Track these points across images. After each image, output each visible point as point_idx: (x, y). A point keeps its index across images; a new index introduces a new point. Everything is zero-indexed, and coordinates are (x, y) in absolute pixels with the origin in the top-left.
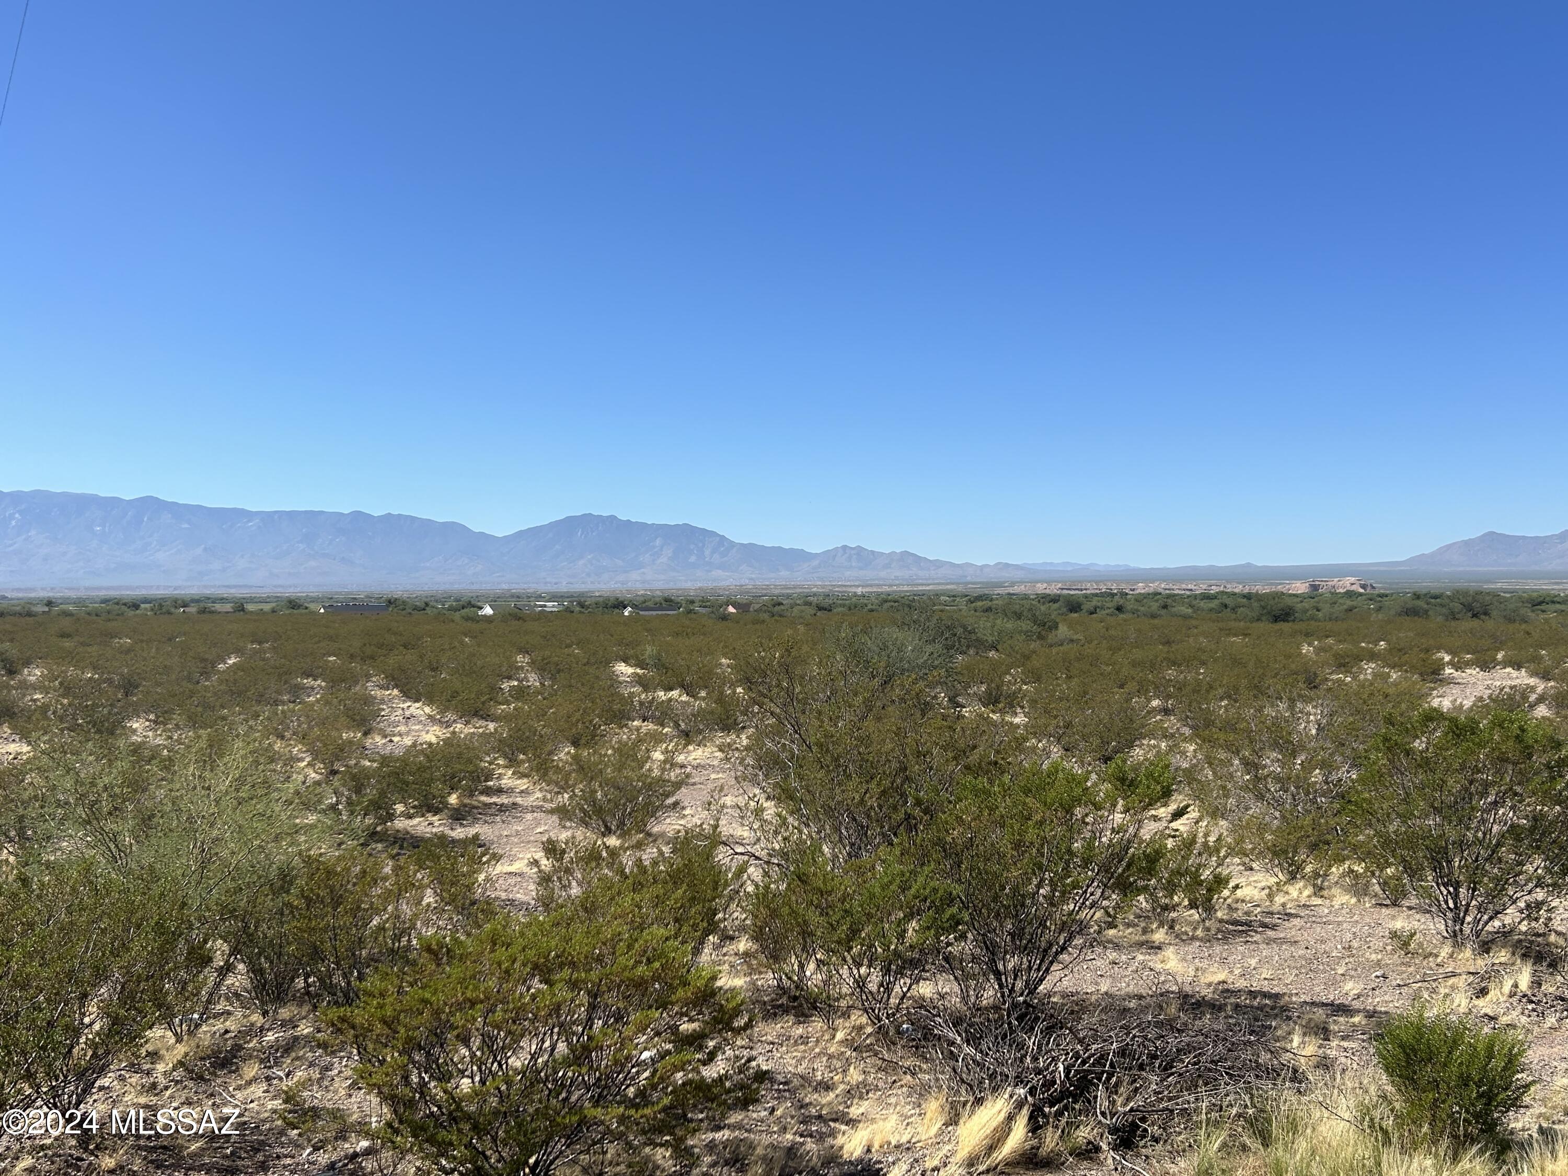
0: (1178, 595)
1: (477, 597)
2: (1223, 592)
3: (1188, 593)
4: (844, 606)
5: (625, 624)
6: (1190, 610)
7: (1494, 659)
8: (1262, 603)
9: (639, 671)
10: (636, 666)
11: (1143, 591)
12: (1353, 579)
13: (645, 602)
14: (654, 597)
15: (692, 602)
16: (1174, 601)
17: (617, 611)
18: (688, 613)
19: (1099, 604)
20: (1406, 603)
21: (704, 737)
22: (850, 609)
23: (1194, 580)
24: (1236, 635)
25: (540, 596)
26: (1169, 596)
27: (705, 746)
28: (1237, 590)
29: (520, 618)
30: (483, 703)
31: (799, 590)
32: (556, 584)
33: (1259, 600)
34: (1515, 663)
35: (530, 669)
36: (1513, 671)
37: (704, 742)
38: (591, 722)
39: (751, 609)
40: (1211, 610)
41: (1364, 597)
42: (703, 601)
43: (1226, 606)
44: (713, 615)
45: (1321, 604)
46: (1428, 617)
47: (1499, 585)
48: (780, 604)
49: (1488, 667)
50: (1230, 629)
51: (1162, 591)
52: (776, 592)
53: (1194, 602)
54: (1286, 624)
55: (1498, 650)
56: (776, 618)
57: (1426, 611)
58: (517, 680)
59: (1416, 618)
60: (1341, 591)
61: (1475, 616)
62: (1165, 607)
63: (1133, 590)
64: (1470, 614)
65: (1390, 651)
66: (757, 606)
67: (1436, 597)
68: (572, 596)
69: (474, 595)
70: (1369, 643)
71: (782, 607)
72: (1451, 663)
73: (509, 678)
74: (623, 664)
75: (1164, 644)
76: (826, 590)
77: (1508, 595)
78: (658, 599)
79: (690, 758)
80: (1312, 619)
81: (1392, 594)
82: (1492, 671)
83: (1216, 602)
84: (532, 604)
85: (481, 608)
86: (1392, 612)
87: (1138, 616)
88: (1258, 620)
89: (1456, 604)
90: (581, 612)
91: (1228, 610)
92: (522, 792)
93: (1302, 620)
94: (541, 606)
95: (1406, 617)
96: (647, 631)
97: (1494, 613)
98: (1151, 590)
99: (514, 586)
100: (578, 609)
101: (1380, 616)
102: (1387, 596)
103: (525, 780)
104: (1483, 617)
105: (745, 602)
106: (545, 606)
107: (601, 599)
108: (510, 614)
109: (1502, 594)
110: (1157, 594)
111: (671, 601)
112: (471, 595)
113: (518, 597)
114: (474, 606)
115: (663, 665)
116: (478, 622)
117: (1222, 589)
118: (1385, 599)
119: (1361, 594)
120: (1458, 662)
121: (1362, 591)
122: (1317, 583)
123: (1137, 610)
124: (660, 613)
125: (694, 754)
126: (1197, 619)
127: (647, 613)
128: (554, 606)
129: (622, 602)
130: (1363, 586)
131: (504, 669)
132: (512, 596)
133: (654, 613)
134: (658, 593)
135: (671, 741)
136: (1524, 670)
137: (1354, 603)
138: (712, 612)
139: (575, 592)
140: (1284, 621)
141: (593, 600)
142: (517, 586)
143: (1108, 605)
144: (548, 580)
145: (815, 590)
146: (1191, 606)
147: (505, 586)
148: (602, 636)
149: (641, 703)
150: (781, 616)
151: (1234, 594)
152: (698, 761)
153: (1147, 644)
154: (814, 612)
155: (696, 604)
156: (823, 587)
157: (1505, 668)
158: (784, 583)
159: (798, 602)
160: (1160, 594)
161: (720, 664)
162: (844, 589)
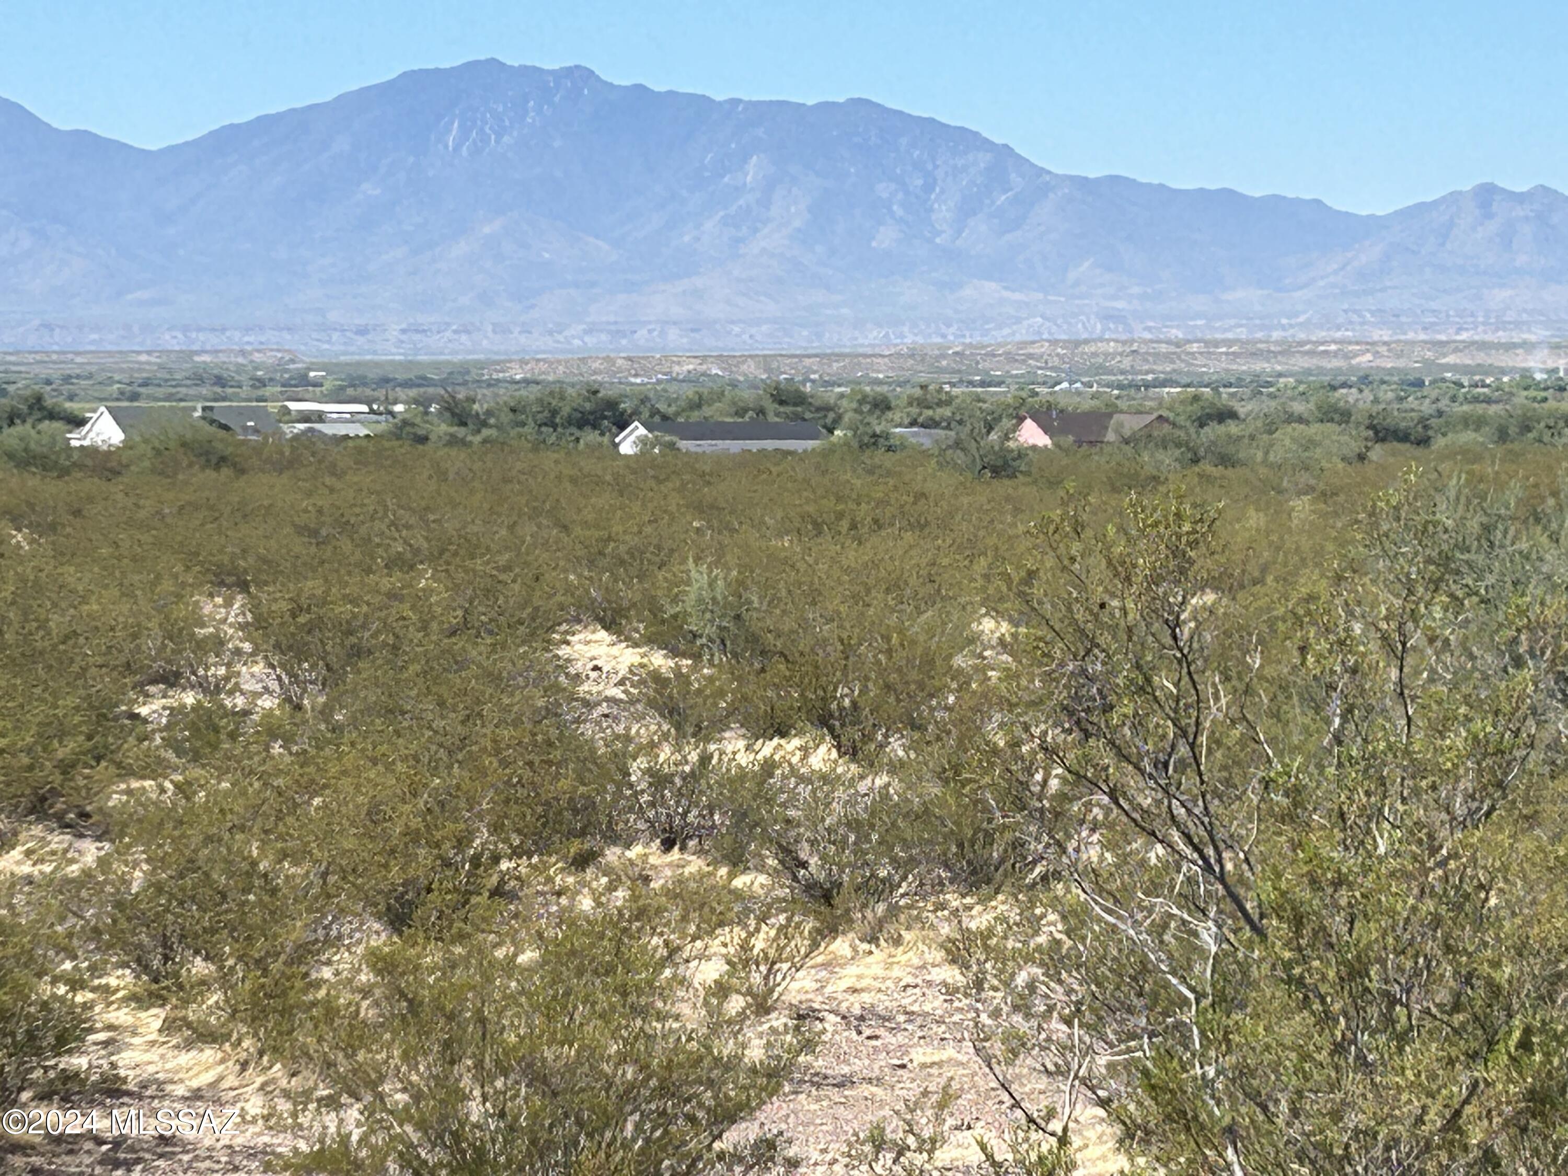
1: (67, 379)
4: (1479, 423)
5: (621, 488)
9: (660, 660)
10: (652, 640)
13: (697, 404)
14: (734, 384)
15: (882, 405)
17: (590, 436)
18: (863, 446)
21: (894, 911)
22: (1503, 435)
25: (303, 380)
27: (897, 941)
29: (223, 460)
30: (66, 768)
31: (1302, 363)
32: (362, 331)
35: (247, 647)
37: (891, 928)
38: (462, 842)
39: (1111, 436)
42: (923, 403)
44: (960, 458)
48: (1226, 415)
52: (1212, 368)
56: (1206, 467)
58: (202, 685)
66: (1132, 424)
68: (423, 381)
69: (53, 372)
71: (1233, 428)
73: (171, 680)
74: (602, 634)
76: (1411, 364)
78: (747, 395)
79: (837, 987)
84: (273, 407)
85: (79, 422)
90: (453, 441)
92: (196, 1095)
94: (305, 417)
96: (700, 509)
99: (201, 340)
100: (443, 428)
103: (209, 1054)
105: (1087, 405)
106: (320, 417)
107: (533, 392)
108: (184, 445)
111: (800, 399)
112: (44, 372)
113: (220, 381)
114: (52, 415)
115: (753, 639)
116: (64, 472)
124: (754, 445)
125: (852, 970)
127: (706, 446)
128: (354, 417)
129: (612, 404)
131: (150, 645)
132: (198, 379)
133: (735, 446)
134: (751, 369)
135: (763, 919)
138: (958, 444)
139: (436, 365)
141: (505, 395)
142: (213, 341)
144: (333, 316)
145: (1365, 359)
147: (173, 341)
148: (527, 530)
149: (659, 780)
150: (1225, 460)
152: (867, 998)
154: (1356, 447)
155: (897, 416)
156: (1399, 349)
158: (1242, 333)
159: (1298, 407)
161: (973, 640)
162: (1481, 358)
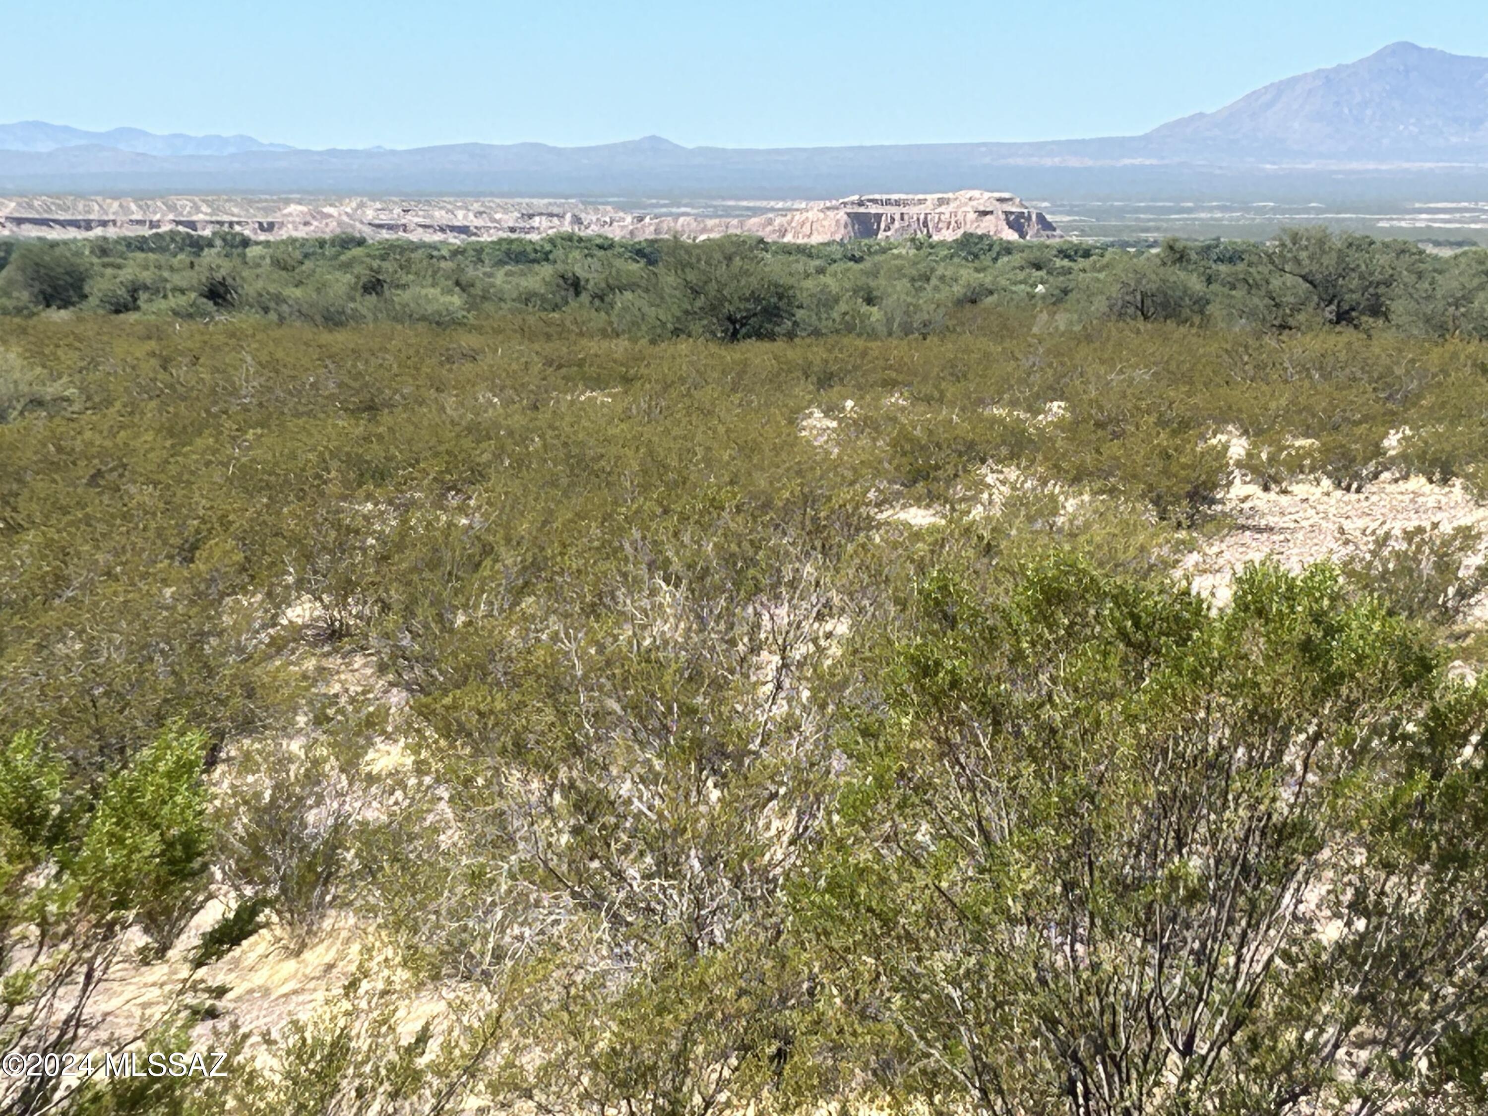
0: (423, 245)
2: (569, 238)
3: (455, 240)
6: (456, 300)
7: (1378, 451)
8: (691, 276)
11: (301, 233)
12: (984, 198)
16: (406, 266)
19: (146, 276)
20: (1140, 276)
23: (478, 195)
24: (598, 383)
26: (388, 250)
28: (616, 233)
33: (682, 266)
34: (1434, 462)
36: (1428, 488)
40: (527, 298)
41: (1017, 259)
43: (576, 285)
45: (882, 282)
46: (1206, 321)
47: (1422, 221)
49: (1357, 476)
50: (581, 364)
51: (367, 231)
53: (471, 272)
54: (766, 345)
55: (1393, 420)
57: (1201, 304)
59: (1171, 324)
60: (948, 235)
61: (1343, 317)
62: (373, 286)
63: (271, 227)
64: (1330, 312)
65: (1071, 428)
67: (1233, 257)
70: (1014, 404)
72: (1249, 465)
75: (354, 413)
77: (1446, 253)
80: (850, 329)
81: (1104, 248)
82: (1369, 488)
83: (546, 271)
86: (1100, 305)
87: (281, 319)
88: (676, 332)
89: (1289, 279)
91: (585, 297)
93: (816, 333)
95: (1141, 324)
97: (1398, 307)
98: (329, 229)
101: (1062, 320)
102: (1087, 254)
104: (1367, 320)
109: (1430, 249)
110: (347, 242)
117: (567, 227)
118: (1082, 263)
119: (1008, 249)
120: (1272, 459)
121: (1011, 236)
122: (873, 209)
123: (279, 299)
126: (479, 329)
130: (1016, 223)
136: (1458, 482)
137: (986, 279)
140: (759, 335)
143: (177, 280)
146: (462, 285)
151: (606, 246)
153: (297, 415)
157: (1406, 477)
160: (361, 242)
